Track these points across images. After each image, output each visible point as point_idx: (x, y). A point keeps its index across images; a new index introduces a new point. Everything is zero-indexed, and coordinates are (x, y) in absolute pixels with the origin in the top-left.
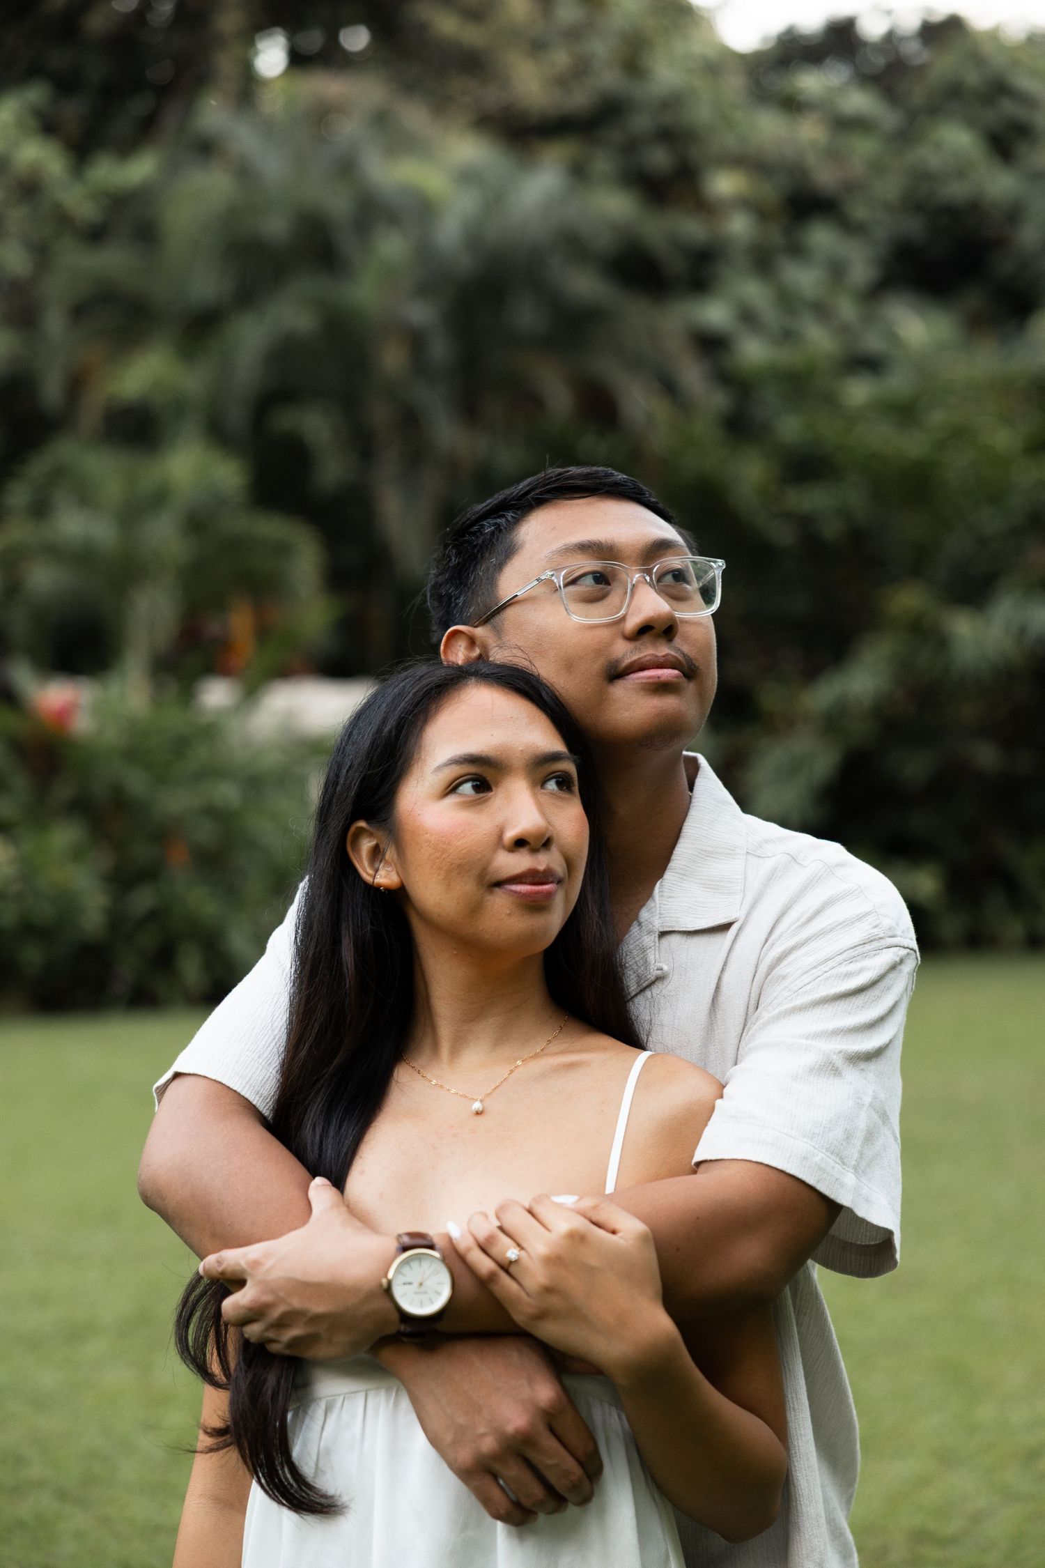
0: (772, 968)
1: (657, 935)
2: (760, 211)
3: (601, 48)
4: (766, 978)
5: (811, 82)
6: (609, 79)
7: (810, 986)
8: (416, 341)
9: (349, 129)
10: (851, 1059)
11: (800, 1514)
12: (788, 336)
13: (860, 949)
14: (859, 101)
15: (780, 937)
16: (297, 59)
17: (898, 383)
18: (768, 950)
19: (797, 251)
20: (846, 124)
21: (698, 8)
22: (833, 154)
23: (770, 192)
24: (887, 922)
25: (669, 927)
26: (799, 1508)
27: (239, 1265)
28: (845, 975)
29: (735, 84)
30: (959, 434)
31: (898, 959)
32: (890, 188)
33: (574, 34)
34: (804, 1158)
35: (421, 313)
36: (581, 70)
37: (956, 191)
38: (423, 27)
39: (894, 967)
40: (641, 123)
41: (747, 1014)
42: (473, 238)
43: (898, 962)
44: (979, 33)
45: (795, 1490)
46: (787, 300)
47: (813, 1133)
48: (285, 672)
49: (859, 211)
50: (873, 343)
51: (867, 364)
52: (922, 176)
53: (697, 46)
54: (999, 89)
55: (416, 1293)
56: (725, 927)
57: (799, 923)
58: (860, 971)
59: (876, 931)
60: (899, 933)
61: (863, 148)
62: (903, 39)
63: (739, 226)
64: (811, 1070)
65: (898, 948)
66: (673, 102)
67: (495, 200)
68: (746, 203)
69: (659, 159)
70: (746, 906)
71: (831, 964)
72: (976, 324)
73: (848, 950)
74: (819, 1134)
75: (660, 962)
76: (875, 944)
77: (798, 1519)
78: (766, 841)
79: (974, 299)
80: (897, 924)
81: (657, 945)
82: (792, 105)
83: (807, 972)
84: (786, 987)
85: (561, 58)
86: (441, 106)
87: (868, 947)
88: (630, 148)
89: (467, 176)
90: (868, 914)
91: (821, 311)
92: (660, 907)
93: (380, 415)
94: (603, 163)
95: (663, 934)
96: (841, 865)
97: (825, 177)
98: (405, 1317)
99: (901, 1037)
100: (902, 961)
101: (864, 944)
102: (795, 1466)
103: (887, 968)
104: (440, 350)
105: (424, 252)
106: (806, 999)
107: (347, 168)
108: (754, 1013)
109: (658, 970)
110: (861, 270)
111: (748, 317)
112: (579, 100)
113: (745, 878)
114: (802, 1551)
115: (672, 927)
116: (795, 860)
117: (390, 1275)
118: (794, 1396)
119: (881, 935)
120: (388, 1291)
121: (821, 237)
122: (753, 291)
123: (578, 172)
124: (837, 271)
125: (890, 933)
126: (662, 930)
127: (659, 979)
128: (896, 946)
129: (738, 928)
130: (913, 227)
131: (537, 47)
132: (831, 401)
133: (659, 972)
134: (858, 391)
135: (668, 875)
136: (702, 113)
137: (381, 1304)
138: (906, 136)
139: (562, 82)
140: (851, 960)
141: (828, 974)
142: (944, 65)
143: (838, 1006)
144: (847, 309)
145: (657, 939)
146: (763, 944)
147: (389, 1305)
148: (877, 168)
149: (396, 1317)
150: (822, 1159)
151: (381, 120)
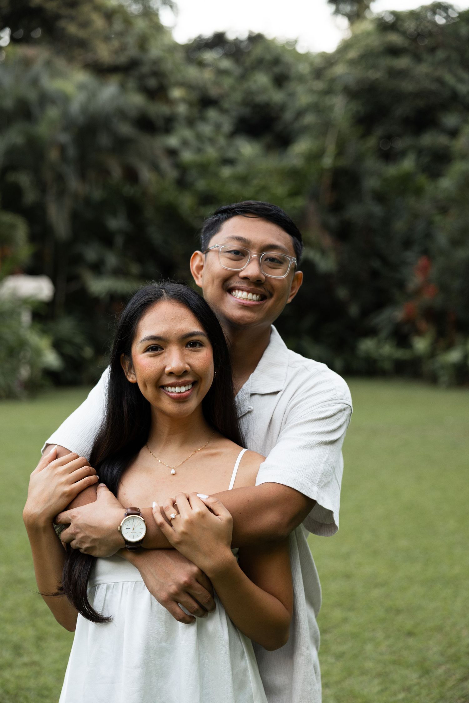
0: (292, 408)
1: (249, 394)
2: (190, 104)
3: (131, 40)
4: (289, 412)
5: (209, 56)
6: (133, 52)
7: (306, 415)
8: (63, 149)
9: (38, 67)
10: (319, 443)
11: (301, 628)
12: (199, 150)
13: (327, 403)
14: (226, 64)
15: (297, 396)
16: (14, 40)
17: (240, 169)
18: (291, 401)
19: (203, 119)
20: (221, 73)
21: (166, 27)
22: (217, 83)
23: (194, 96)
24: (339, 394)
25: (254, 392)
26: (300, 626)
27: (68, 518)
28: (320, 412)
29: (179, 56)
30: (264, 189)
31: (343, 408)
32: (237, 96)
33: (121, 34)
34: (294, 479)
35: (64, 138)
36: (123, 48)
37: (261, 99)
38: (63, 29)
39: (341, 411)
40: (145, 69)
41: (281, 426)
42: (84, 109)
43: (343, 409)
44: (268, 41)
45: (299, 618)
46: (199, 137)
47: (298, 470)
48: (13, 273)
49: (226, 105)
50: (231, 154)
51: (228, 162)
52: (249, 93)
53: (166, 41)
54: (276, 61)
55: (131, 533)
56: (276, 393)
57: (304, 391)
58: (327, 411)
59: (334, 396)
60: (344, 398)
61: (227, 82)
62: (241, 42)
63: (182, 109)
64: (300, 447)
65: (343, 404)
66: (156, 62)
67: (93, 95)
68: (183, 100)
69: (152, 83)
70: (286, 385)
71: (315, 407)
72: (269, 148)
73: (322, 402)
74: (301, 471)
75: (250, 406)
76: (333, 402)
77: (300, 630)
78: (296, 362)
79: (268, 139)
80: (344, 395)
81: (249, 399)
82: (201, 64)
83: (305, 410)
84: (296, 416)
85: (116, 44)
86: (71, 59)
87: (330, 402)
88: (142, 78)
89: (81, 87)
90: (332, 390)
91: (212, 141)
92: (251, 384)
93: (48, 176)
94: (131, 84)
95: (252, 395)
96: (324, 371)
97: (214, 92)
98: (127, 542)
99: (343, 438)
100: (344, 410)
101: (329, 401)
102: (299, 609)
103: (338, 411)
104: (72, 152)
105: (65, 114)
106: (303, 420)
107: (35, 82)
108: (284, 425)
109: (249, 408)
110: (227, 127)
111: (185, 143)
112: (122, 59)
113: (287, 375)
114: (301, 643)
115: (256, 392)
116: (307, 369)
117: (121, 525)
118: (298, 581)
119: (337, 398)
120: (120, 532)
121: (212, 114)
122: (187, 133)
123: (123, 86)
124: (218, 127)
125: (341, 398)
126: (252, 393)
127: (249, 412)
128: (343, 403)
129: (282, 394)
130: (246, 111)
131: (107, 39)
132: (216, 175)
133: (250, 410)
134: (226, 172)
135: (256, 371)
136: (168, 65)
137: (117, 536)
138: (243, 77)
139: (117, 52)
140: (323, 407)
141: (313, 411)
142: (258, 51)
143: (316, 424)
144: (222, 141)
145: (249, 396)
146: (289, 399)
147: (121, 537)
148: (233, 88)
149: (124, 542)
150: (302, 480)
151: (48, 64)
